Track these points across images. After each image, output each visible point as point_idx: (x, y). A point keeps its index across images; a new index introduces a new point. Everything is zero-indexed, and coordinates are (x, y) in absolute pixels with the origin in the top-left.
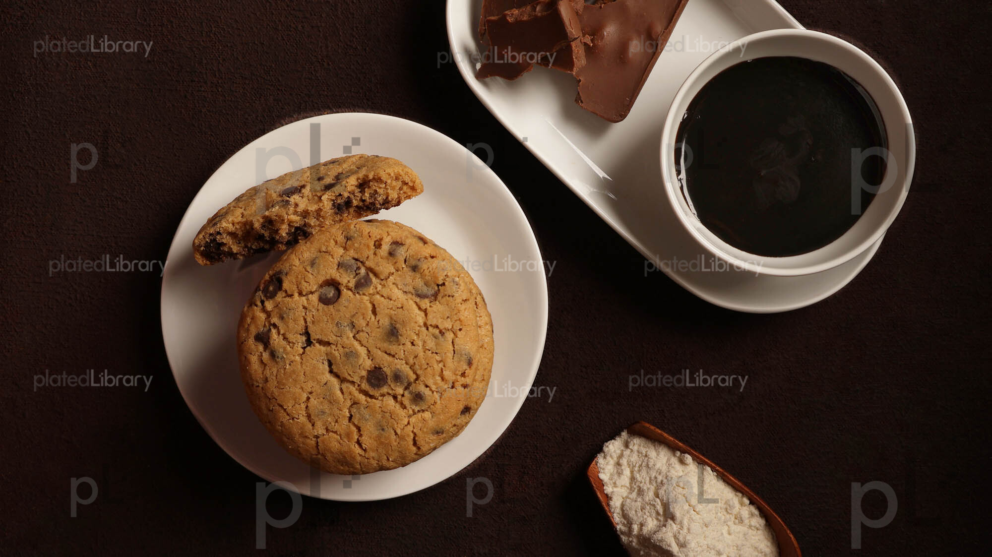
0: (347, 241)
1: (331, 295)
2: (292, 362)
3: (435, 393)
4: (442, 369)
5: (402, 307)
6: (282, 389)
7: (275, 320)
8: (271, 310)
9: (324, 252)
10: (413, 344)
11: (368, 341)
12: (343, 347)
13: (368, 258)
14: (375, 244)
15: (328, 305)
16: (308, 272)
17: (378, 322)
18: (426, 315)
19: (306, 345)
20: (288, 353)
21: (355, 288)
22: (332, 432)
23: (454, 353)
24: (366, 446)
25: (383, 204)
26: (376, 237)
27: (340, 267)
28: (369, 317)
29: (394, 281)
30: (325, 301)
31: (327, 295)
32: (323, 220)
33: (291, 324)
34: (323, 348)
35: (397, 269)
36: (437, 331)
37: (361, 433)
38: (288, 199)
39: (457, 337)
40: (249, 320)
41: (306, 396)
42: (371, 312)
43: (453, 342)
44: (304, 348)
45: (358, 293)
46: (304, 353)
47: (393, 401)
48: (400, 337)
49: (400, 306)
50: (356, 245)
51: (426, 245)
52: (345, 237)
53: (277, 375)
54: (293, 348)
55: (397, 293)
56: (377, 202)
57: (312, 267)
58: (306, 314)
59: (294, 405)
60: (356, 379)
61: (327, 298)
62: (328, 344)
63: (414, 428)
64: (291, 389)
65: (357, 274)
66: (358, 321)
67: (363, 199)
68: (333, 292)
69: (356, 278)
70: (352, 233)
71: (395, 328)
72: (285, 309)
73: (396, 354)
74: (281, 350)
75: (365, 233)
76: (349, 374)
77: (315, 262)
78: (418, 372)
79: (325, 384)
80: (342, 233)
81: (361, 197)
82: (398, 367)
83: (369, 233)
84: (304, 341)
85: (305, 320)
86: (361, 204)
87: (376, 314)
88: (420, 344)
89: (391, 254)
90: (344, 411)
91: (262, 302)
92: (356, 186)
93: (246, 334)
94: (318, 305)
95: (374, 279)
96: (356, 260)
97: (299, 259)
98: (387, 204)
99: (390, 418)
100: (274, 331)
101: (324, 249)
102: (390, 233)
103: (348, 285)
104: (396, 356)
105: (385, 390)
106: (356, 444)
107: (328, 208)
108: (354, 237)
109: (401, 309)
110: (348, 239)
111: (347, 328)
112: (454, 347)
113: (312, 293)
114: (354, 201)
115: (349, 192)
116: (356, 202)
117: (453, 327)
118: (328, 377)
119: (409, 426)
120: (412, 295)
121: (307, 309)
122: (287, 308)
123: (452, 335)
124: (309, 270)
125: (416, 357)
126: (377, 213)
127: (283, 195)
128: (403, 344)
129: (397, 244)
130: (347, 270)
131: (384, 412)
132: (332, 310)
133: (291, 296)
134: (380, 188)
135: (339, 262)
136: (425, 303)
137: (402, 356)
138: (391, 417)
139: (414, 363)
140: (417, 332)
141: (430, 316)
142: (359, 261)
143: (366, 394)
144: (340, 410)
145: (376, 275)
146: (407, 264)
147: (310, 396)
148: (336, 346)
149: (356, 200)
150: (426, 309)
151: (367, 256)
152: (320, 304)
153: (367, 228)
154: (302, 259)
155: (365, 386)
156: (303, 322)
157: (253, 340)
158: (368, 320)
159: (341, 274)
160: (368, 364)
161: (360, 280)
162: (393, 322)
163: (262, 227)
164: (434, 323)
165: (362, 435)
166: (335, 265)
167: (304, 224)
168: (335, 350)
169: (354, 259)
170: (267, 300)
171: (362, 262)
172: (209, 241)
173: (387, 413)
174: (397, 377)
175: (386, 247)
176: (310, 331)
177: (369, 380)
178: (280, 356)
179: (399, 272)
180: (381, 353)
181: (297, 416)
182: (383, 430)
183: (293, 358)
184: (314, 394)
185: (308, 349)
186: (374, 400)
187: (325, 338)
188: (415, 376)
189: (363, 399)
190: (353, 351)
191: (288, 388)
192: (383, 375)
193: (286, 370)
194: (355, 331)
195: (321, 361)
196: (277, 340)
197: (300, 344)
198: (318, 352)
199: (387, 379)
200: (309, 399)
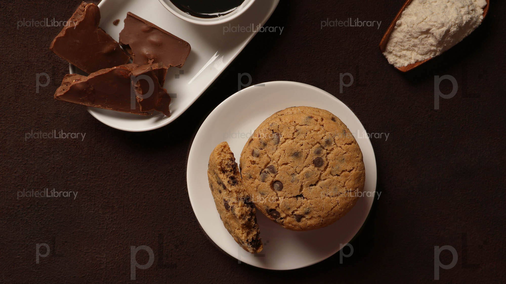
0: (252, 178)
1: (278, 185)
2: (311, 204)
3: (326, 134)
4: (314, 131)
5: (284, 150)
6: (324, 209)
7: (290, 212)
8: (285, 214)
10: (302, 145)
11: (301, 167)
12: (303, 179)
13: (260, 167)
14: (253, 164)
15: (283, 187)
16: (267, 196)
17: (291, 162)
18: (288, 139)
19: (302, 197)
20: (306, 206)
21: (275, 173)
22: (344, 184)
23: (306, 125)
24: (352, 168)
25: (233, 161)
27: (264, 181)
28: (289, 166)
29: (271, 155)
30: (281, 188)
32: (241, 190)
33: (292, 204)
34: (304, 189)
35: (265, 153)
36: (296, 133)
38: (230, 207)
39: (298, 124)
40: (290, 225)
41: (327, 197)
42: (286, 166)
43: (301, 126)
44: (304, 198)
45: (277, 172)
46: (306, 198)
47: (329, 155)
48: (299, 151)
49: (283, 151)
50: (253, 173)
51: (253, 139)
52: (250, 179)
53: (317, 211)
54: (304, 203)
55: (277, 153)
56: (232, 164)
57: (264, 195)
58: (287, 197)
59: (332, 203)
60: (319, 173)
61: (279, 187)
62: (302, 186)
63: (343, 144)
64: (324, 204)
65: (268, 173)
66: (291, 172)
68: (276, 184)
69: (270, 173)
70: (248, 176)
71: (294, 154)
73: (307, 153)
74: (305, 209)
75: (248, 169)
76: (316, 176)
77: (262, 193)
78: (316, 142)
79: (321, 188)
80: (248, 180)
81: (229, 172)
82: (313, 152)
83: (248, 167)
84: (300, 198)
85: (290, 198)
86: (233, 172)
87: (288, 163)
88: (302, 141)
89: (258, 156)
90: (334, 178)
91: (281, 219)
92: (224, 174)
93: (297, 226)
94: (283, 191)
95: (270, 164)
96: (261, 173)
98: (233, 159)
100: (296, 213)
101: (256, 189)
102: (248, 156)
103: (273, 177)
104: (308, 153)
105: (324, 159)
106: (351, 172)
107: (235, 188)
108: (250, 175)
109: (285, 151)
110: (251, 177)
111: (294, 177)
112: (303, 125)
113: (277, 195)
114: (231, 175)
115: (227, 178)
117: (294, 126)
118: (318, 186)
119: (342, 147)
120: (278, 145)
121: (285, 197)
122: (284, 207)
123: (297, 126)
125: (308, 144)
126: (237, 164)
127: (228, 210)
128: (302, 150)
129: (253, 153)
130: (266, 177)
132: (285, 184)
133: (278, 205)
134: (225, 162)
135: (262, 181)
136: (282, 139)
137: (308, 150)
138: (337, 155)
139: (311, 144)
140: (296, 143)
141: (289, 137)
142: (261, 171)
143: (326, 168)
144: (334, 180)
145: (268, 163)
146: (263, 148)
147: (327, 195)
148: (303, 182)
149: (231, 174)
150: (285, 139)
151: (259, 168)
153: (245, 169)
155: (322, 169)
156: (291, 199)
157: (300, 223)
158: (290, 167)
159: (268, 180)
160: (312, 167)
161: (271, 171)
162: (291, 155)
163: (244, 219)
164: (292, 135)
165: (346, 170)
166: (263, 183)
168: (305, 183)
169: (260, 174)
170: (280, 216)
171: (262, 170)
172: (251, 245)
173: (335, 158)
174: (318, 152)
175: (255, 159)
176: (295, 195)
177: (320, 166)
178: (308, 210)
179: (267, 152)
180: (306, 161)
181: (337, 201)
182: (344, 159)
183: (309, 203)
184: (326, 193)
185: (304, 196)
186: (329, 164)
187: (299, 188)
188: (318, 144)
189: (329, 169)
190: (305, 174)
191: (323, 206)
192: (317, 159)
193: (315, 206)
194: (295, 174)
195: (310, 190)
196: (300, 211)
197: (302, 200)
198: (306, 191)
199: (319, 157)
200: (329, 196)
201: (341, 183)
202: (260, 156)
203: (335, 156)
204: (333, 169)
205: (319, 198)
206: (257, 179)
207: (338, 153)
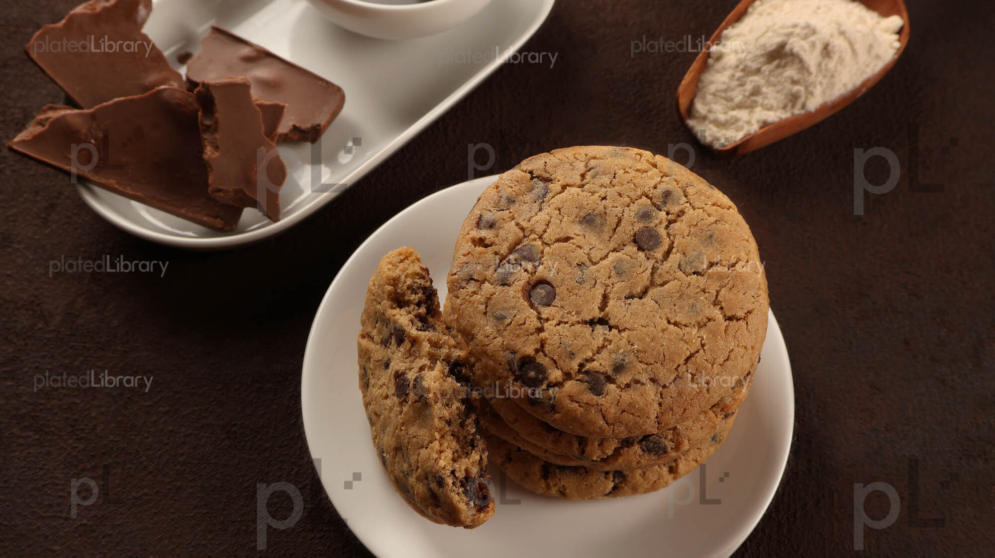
1: (543, 291)
2: (629, 342)
5: (559, 210)
6: (664, 356)
7: (575, 365)
9: (486, 308)
10: (604, 198)
11: (601, 250)
12: (609, 278)
13: (496, 253)
14: (479, 246)
15: (555, 295)
16: (511, 322)
17: (577, 235)
19: (607, 326)
20: (618, 346)
21: (534, 262)
22: (717, 296)
24: (733, 257)
26: (470, 246)
27: (507, 283)
28: (571, 245)
29: (526, 221)
30: (550, 299)
31: (543, 296)
33: (580, 342)
34: (611, 303)
35: (511, 219)
36: (589, 174)
37: (717, 262)
40: (573, 404)
41: (673, 326)
42: (565, 244)
44: (611, 328)
45: (540, 259)
46: (617, 328)
47: (675, 224)
48: (596, 212)
49: (558, 212)
50: (478, 269)
52: (468, 281)
53: (647, 364)
54: (611, 341)
55: (542, 216)
56: (423, 284)
57: (504, 318)
58: (567, 322)
59: (685, 342)
60: (650, 264)
61: (547, 297)
62: (605, 297)
65: (517, 263)
66: (576, 258)
68: (540, 289)
69: (522, 262)
70: (464, 276)
71: (584, 218)
72: (558, 351)
73: (616, 216)
74: (614, 356)
75: (464, 259)
77: (499, 316)
78: (639, 193)
79: (657, 303)
80: (463, 287)
81: (415, 304)
82: (632, 214)
83: (464, 255)
84: (601, 327)
85: (574, 324)
87: (568, 237)
88: (603, 190)
89: (491, 226)
90: (690, 280)
91: (550, 385)
93: (592, 406)
94: (555, 306)
95: (524, 243)
96: (498, 266)
97: (495, 338)
100: (588, 366)
101: (482, 307)
103: (530, 271)
104: (620, 216)
105: (662, 231)
106: (732, 269)
108: (469, 271)
109: (562, 210)
110: (472, 278)
111: (585, 271)
113: (539, 315)
116: (421, 309)
118: (647, 299)
119: (706, 209)
120: (544, 201)
121: (560, 321)
122: (559, 347)
124: (509, 321)
125: (620, 195)
128: (605, 208)
129: (479, 222)
130: (511, 273)
131: (689, 233)
132: (562, 288)
133: (543, 343)
135: (501, 285)
136: (554, 187)
137: (620, 209)
138: (694, 226)
139: (629, 197)
140: (591, 194)
141: (570, 181)
142: (499, 262)
143: (668, 253)
144: (689, 285)
145: (518, 242)
146: (504, 208)
147: (672, 321)
148: (609, 286)
150: (562, 186)
151: (494, 254)
152: (554, 304)
154: (495, 334)
155: (659, 254)
156: (578, 327)
157: (601, 397)
158: (575, 246)
159: (516, 281)
160: (631, 249)
161: (524, 258)
162: (577, 219)
164: (579, 178)
166: (504, 289)
168: (613, 288)
169: (496, 270)
170: (548, 379)
172: (463, 489)
173: (690, 231)
174: (645, 216)
175: (484, 233)
176: (588, 318)
177: (651, 249)
178: (621, 357)
179: (516, 215)
180: (616, 236)
181: (699, 339)
182: (711, 236)
183: (624, 341)
184: (669, 316)
185: (612, 322)
186: (675, 245)
187: (599, 300)
188: (644, 198)
189: (675, 257)
190: (615, 267)
191: (663, 347)
192: (642, 231)
193: (640, 349)
194: (588, 263)
195: (627, 306)
196: (601, 361)
197: (605, 332)
198: (616, 310)
199: (647, 227)
200: (676, 324)
201: (709, 292)
202: (497, 224)
203: (690, 227)
204: (686, 256)
205: (650, 328)
206: (487, 283)
207: (696, 219)
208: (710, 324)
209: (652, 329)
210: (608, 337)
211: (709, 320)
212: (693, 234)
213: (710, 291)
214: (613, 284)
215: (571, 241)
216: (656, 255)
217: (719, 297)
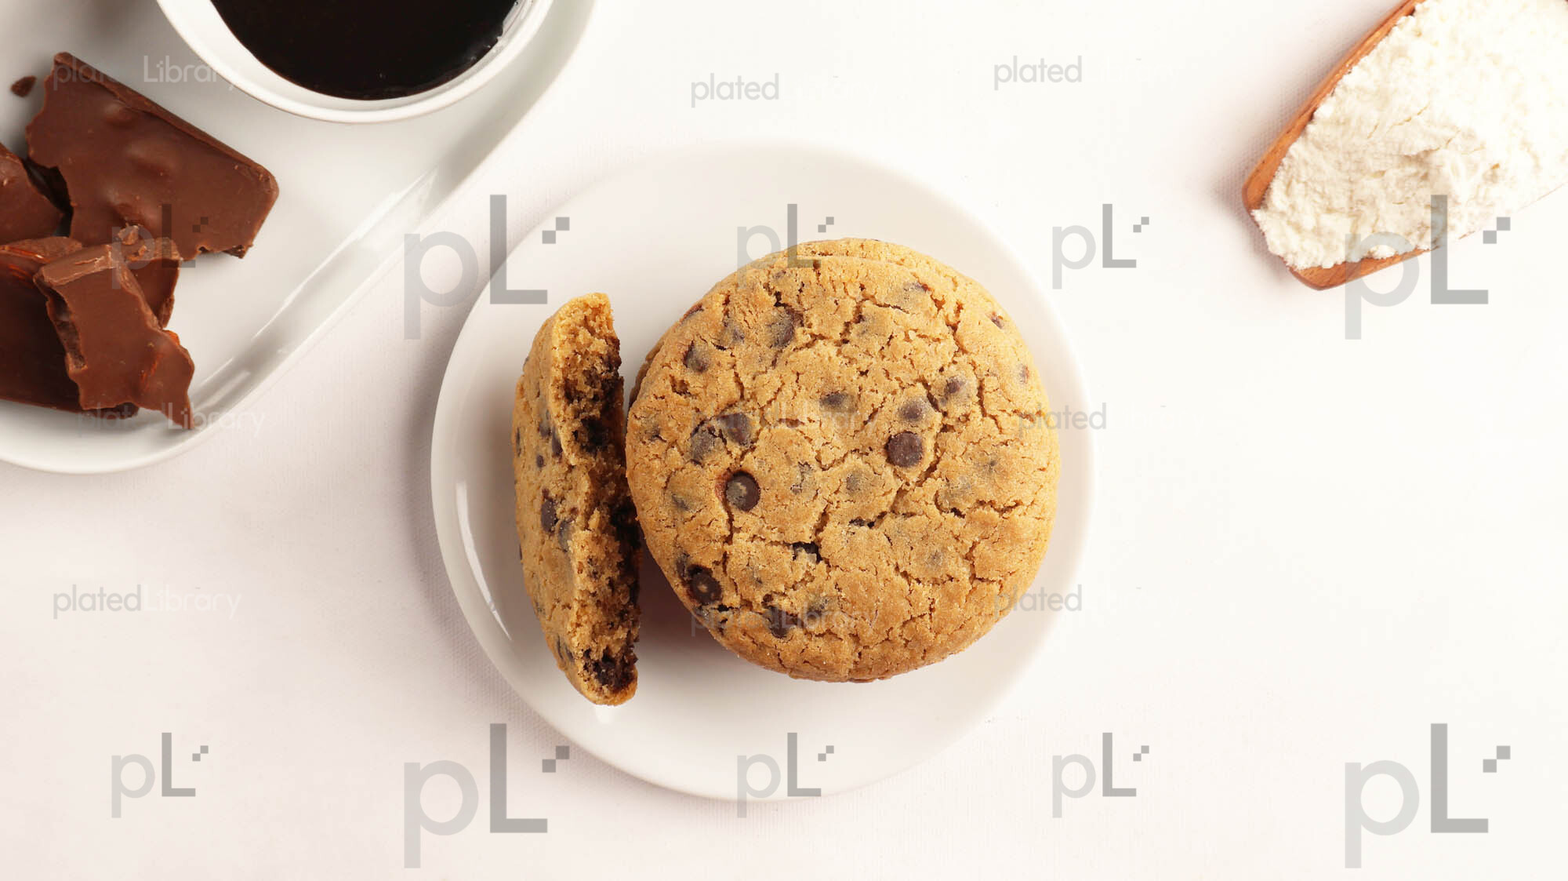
0: (661, 439)
1: (743, 488)
2: (837, 585)
3: (955, 359)
4: (919, 336)
5: (798, 374)
7: (759, 595)
8: (739, 596)
9: (667, 482)
10: (864, 374)
11: (838, 448)
12: (836, 493)
13: (698, 410)
14: (678, 393)
15: (758, 498)
16: (693, 517)
17: (810, 421)
18: (822, 338)
19: (815, 555)
20: (820, 587)
21: (744, 445)
23: (899, 308)
24: (1012, 500)
25: (611, 367)
26: (667, 388)
27: (701, 461)
28: (799, 434)
29: (750, 377)
30: (750, 502)
31: (742, 496)
32: (610, 474)
33: (773, 569)
34: (829, 527)
35: (729, 366)
36: (856, 327)
37: (987, 500)
38: (559, 522)
39: (873, 297)
40: (747, 640)
41: (900, 577)
42: (791, 429)
43: (880, 306)
44: (819, 560)
45: (752, 443)
46: (827, 562)
47: (949, 433)
48: (846, 392)
49: (795, 378)
50: (670, 425)
51: (703, 307)
52: (651, 440)
54: (814, 578)
55: (773, 378)
56: (603, 375)
57: (686, 509)
58: (764, 540)
59: (909, 601)
60: (895, 485)
61: (746, 497)
62: (824, 516)
63: (1004, 411)
64: (882, 599)
65: (721, 436)
66: (800, 453)
67: (592, 397)
68: (739, 484)
69: (727, 439)
70: (649, 427)
71: (829, 396)
72: (744, 573)
73: (873, 405)
74: (812, 597)
75: (655, 403)
76: (884, 495)
77: (680, 502)
78: (915, 377)
79: (889, 540)
80: (644, 443)
81: (589, 400)
82: (895, 408)
83: (656, 398)
84: (807, 555)
85: (773, 543)
86: (599, 404)
87: (797, 420)
88: (868, 360)
89: (702, 369)
90: (943, 519)
91: (722, 608)
92: (568, 404)
93: (768, 650)
94: (753, 514)
95: (737, 410)
96: (696, 430)
97: (668, 527)
98: (613, 361)
99: (976, 446)
100: (776, 602)
101: (663, 481)
102: (668, 361)
103: (734, 456)
104: (876, 407)
105: (929, 444)
106: (1005, 515)
107: (593, 460)
108: (656, 425)
109: (800, 376)
110: (657, 436)
111: (807, 476)
112: (889, 305)
113: (731, 520)
114: (591, 414)
115: (575, 418)
116: (594, 410)
117: (855, 299)
118: (879, 531)
119: (999, 419)
120: (782, 352)
121: (755, 536)
122: (745, 569)
123: (868, 303)
124: (691, 515)
125: (888, 374)
126: (621, 381)
127: (550, 530)
128: (860, 389)
129: (688, 357)
130: (709, 450)
131: (964, 452)
132: (769, 493)
133: (726, 557)
134: (582, 363)
135: (692, 460)
136: (802, 336)
137: (880, 396)
138: (974, 444)
139: (899, 379)
140: (848, 361)
141: (827, 332)
142: (699, 426)
143: (926, 476)
144: (940, 526)
145: (731, 404)
146: (726, 347)
147: (901, 570)
148: (832, 504)
149: (591, 410)
150: (812, 335)
151: (694, 411)
152: (753, 511)
153: (646, 401)
154: (669, 522)
155: (913, 474)
156: (776, 549)
157: (782, 641)
158: (802, 436)
159: (713, 461)
160: (878, 458)
161: (732, 434)
162: (819, 396)
163: (595, 577)
164: (841, 328)
165: (991, 501)
166: (695, 468)
167: (609, 506)
168: (837, 507)
169: (693, 434)
170: (721, 600)
171: (702, 423)
172: (596, 673)
173: (966, 449)
174: (911, 414)
175: (688, 376)
176: (792, 540)
177: (905, 464)
178: (821, 602)
179: (737, 363)
180: (863, 432)
181: (929, 602)
182: (992, 464)
183: (832, 582)
184: (900, 562)
185: (823, 553)
186: (938, 466)
187: (814, 519)
188: (919, 385)
189: (934, 484)
190: (848, 480)
191: (879, 603)
192: (901, 437)
193: (848, 598)
194: (815, 465)
195: (849, 535)
196: (793, 600)
197: (810, 564)
198: (832, 538)
199: (910, 432)
200: (905, 575)
201: (962, 542)
202: (710, 371)
203: (968, 444)
204: (949, 485)
205: (870, 574)
206: (675, 449)
207: (981, 434)
208: (950, 585)
209: (871, 575)
210: (811, 572)
211: (951, 579)
212: (969, 454)
213: (965, 541)
214: (838, 502)
215: (800, 427)
216: (908, 475)
217: (974, 551)
